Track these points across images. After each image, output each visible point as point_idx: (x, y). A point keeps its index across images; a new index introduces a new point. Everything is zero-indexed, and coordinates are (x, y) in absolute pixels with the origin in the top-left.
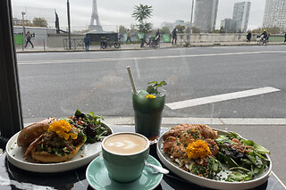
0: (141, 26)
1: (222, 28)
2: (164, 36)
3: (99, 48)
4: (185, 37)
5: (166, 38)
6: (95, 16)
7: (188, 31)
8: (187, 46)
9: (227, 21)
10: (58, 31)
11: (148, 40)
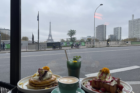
0: (71, 39)
1: (109, 39)
2: (82, 43)
3: (52, 49)
4: (92, 43)
5: (83, 44)
6: (50, 35)
7: (93, 40)
8: (93, 47)
9: (111, 36)
10: (33, 42)
11: (74, 45)
